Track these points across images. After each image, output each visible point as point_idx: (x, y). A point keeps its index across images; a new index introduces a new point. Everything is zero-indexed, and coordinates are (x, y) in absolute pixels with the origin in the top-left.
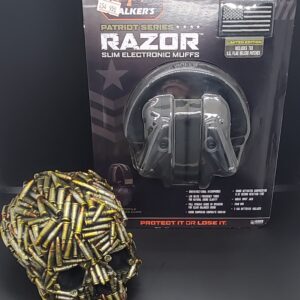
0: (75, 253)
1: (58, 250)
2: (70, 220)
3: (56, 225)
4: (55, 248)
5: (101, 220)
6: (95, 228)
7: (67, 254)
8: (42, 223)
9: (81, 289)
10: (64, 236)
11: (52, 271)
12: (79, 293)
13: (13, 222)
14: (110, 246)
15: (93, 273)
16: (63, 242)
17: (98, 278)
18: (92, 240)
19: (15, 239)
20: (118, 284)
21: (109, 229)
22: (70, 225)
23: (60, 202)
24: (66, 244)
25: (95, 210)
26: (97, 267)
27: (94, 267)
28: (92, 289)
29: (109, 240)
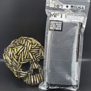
0: (28, 57)
1: (22, 56)
2: (27, 46)
3: (22, 48)
4: (21, 55)
5: (36, 47)
6: (34, 50)
7: (25, 57)
8: (18, 48)
9: (29, 71)
10: (25, 51)
11: (20, 63)
12: (28, 72)
13: (8, 50)
14: (39, 56)
15: (33, 65)
16: (24, 53)
17: (35, 67)
18: (34, 53)
19: (8, 56)
20: (41, 70)
21: (39, 51)
22: (27, 48)
23: (24, 43)
24: (25, 54)
25: (35, 45)
26: (35, 63)
27: (34, 63)
28: (32, 71)
29: (39, 54)
